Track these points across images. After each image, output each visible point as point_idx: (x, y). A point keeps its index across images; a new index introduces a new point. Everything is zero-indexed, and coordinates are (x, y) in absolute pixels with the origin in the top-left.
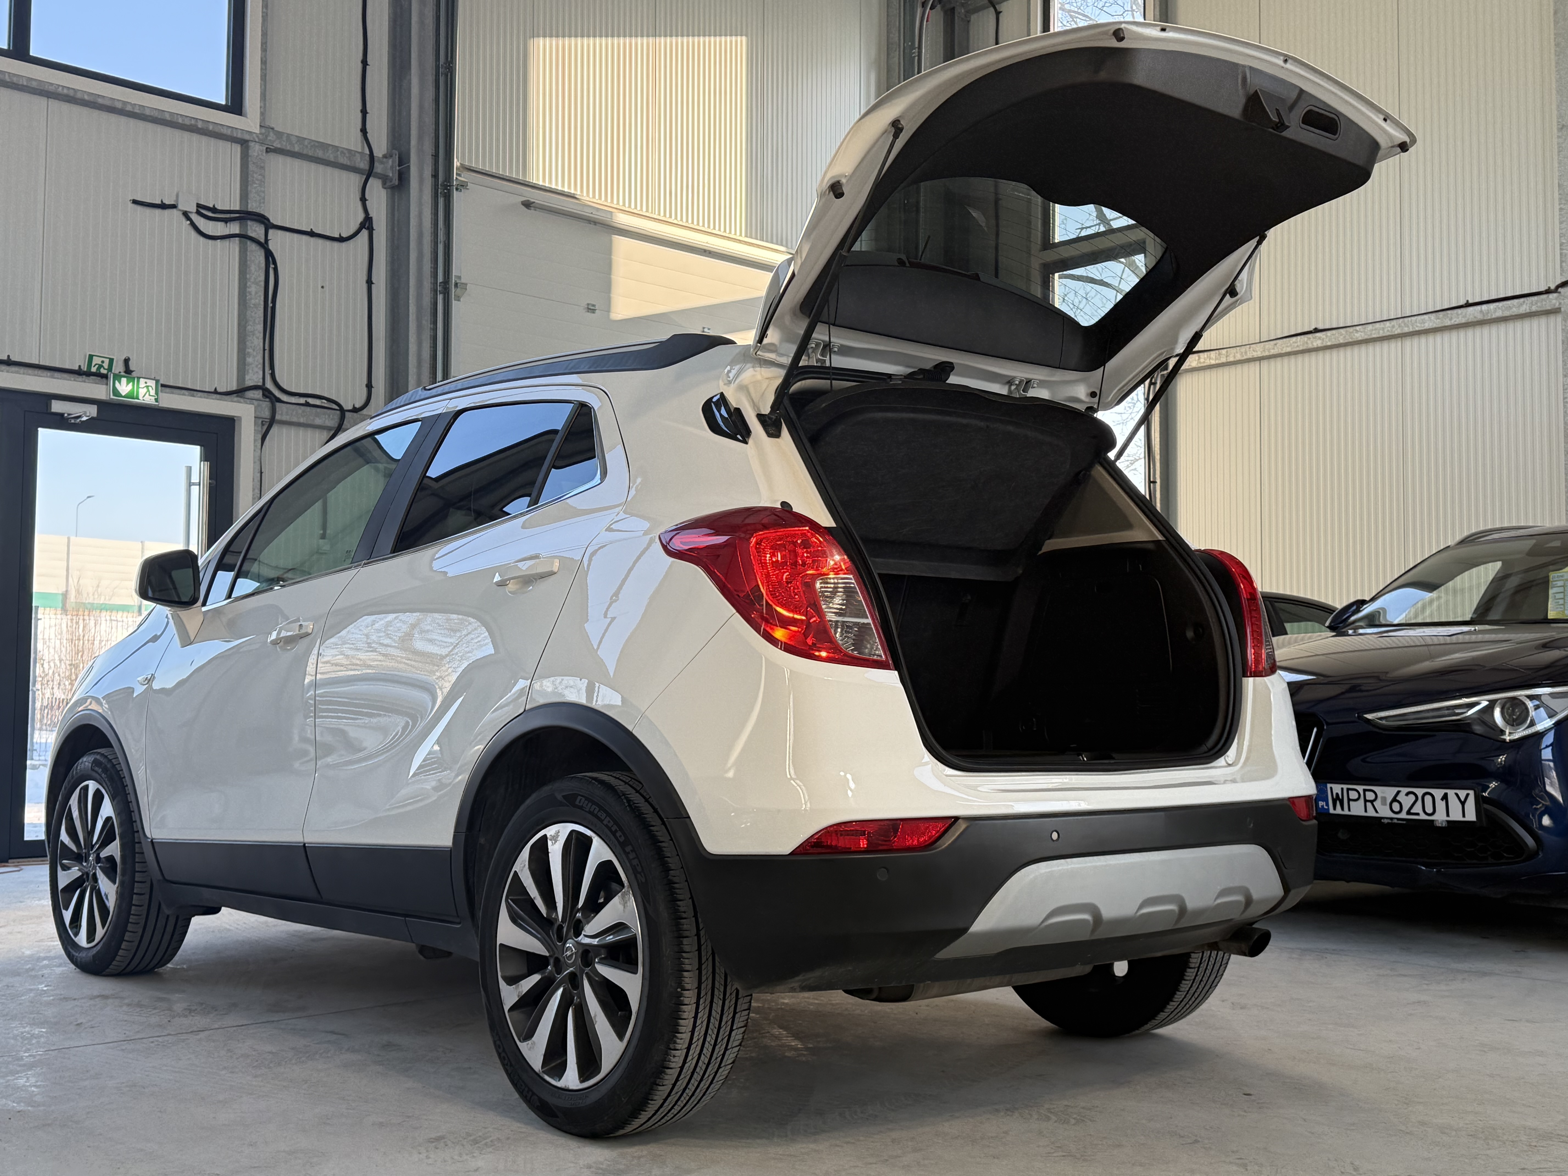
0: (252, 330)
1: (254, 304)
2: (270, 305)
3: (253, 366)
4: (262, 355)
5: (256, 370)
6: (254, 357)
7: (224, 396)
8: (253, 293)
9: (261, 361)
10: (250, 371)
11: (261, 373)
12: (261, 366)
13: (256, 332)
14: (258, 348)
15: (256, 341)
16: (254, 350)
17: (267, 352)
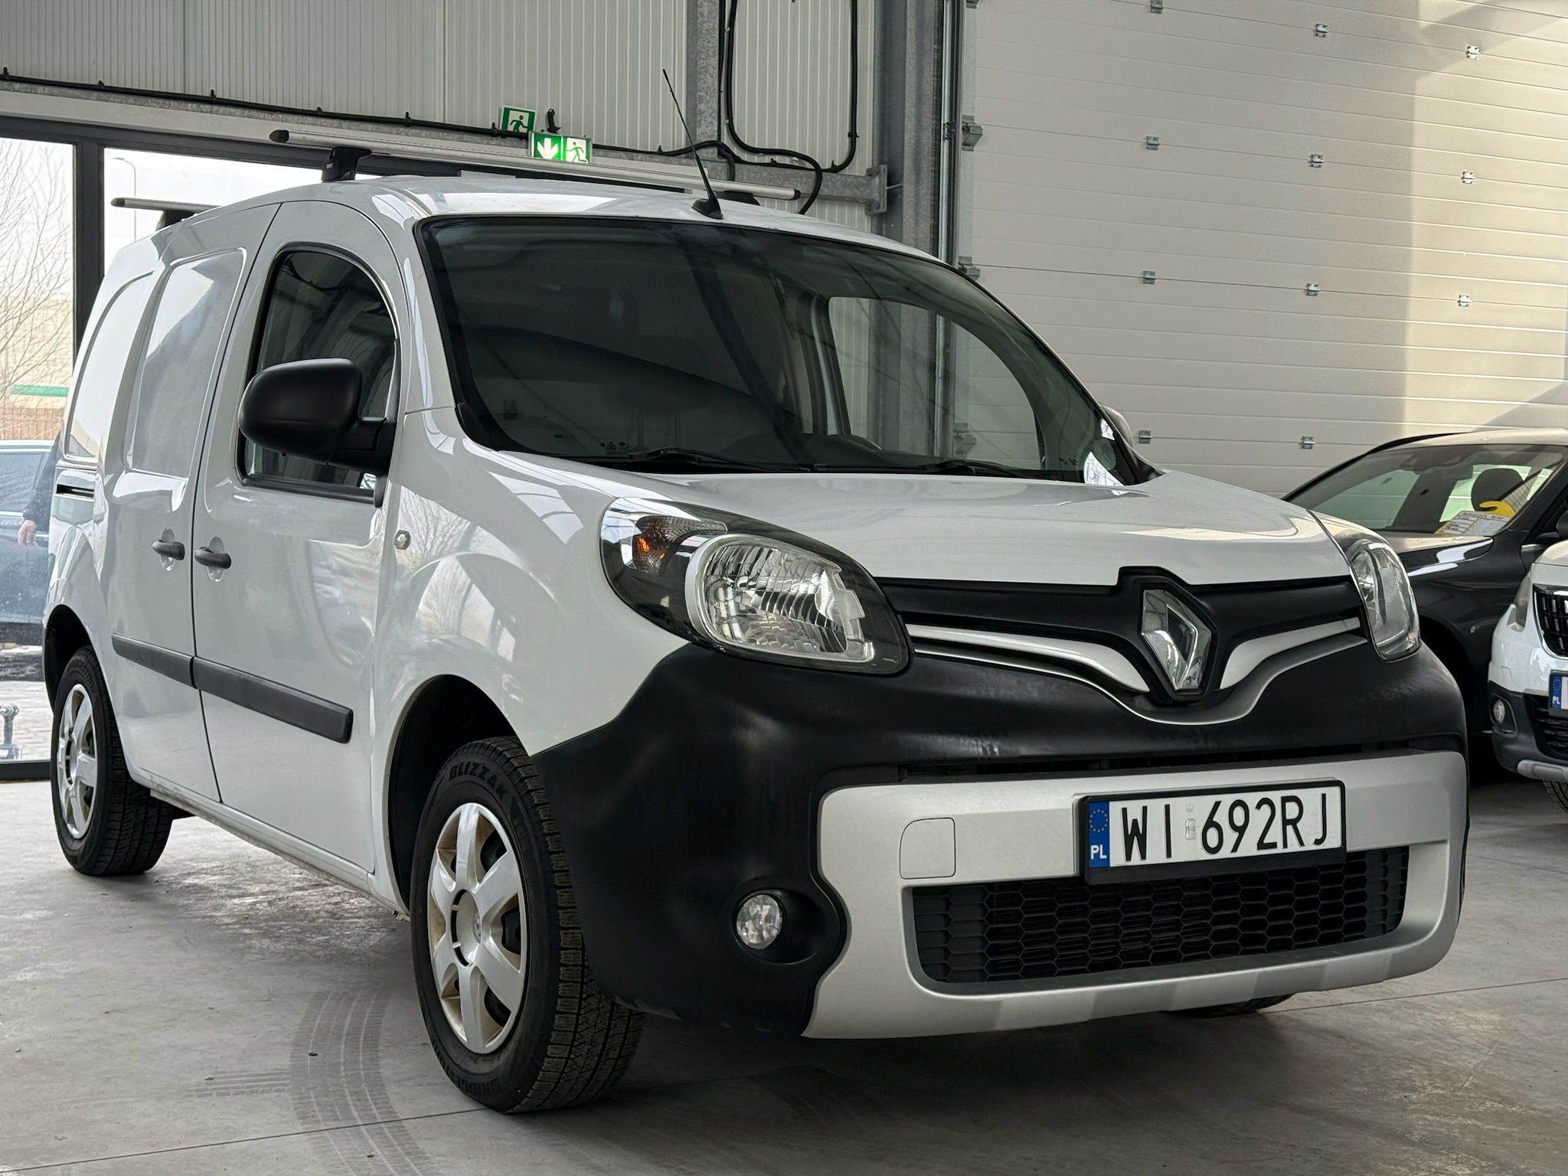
0: (705, 64)
1: (706, 30)
2: (727, 29)
3: (706, 114)
4: (717, 99)
5: (709, 119)
6: (708, 102)
7: (670, 158)
8: (706, 14)
9: (716, 107)
10: (703, 122)
11: (716, 123)
12: (715, 114)
13: (710, 68)
14: (712, 89)
15: (710, 80)
16: (707, 93)
17: (723, 94)
